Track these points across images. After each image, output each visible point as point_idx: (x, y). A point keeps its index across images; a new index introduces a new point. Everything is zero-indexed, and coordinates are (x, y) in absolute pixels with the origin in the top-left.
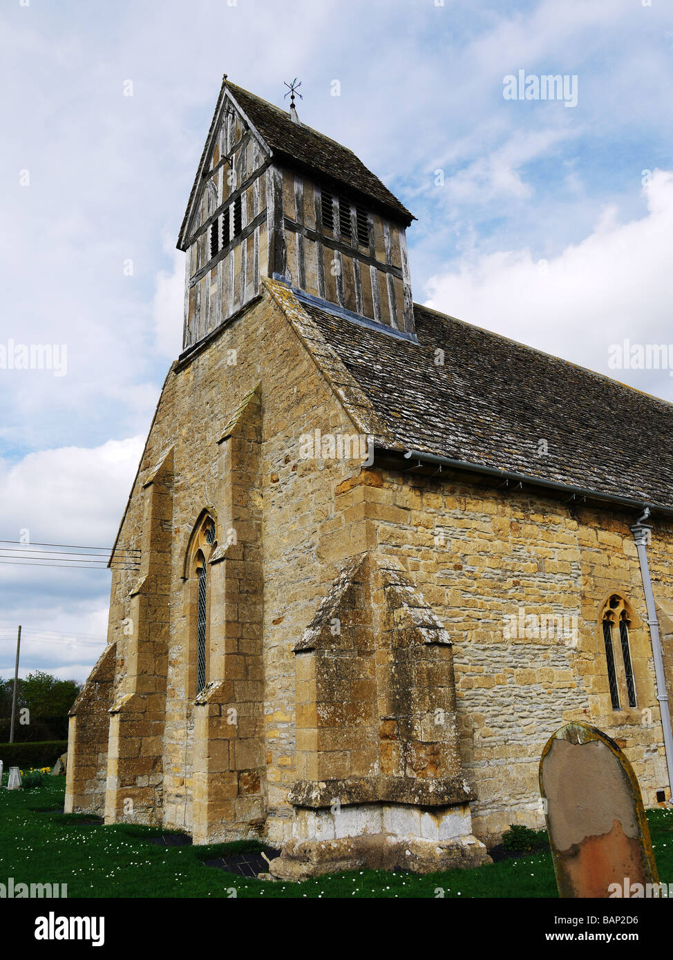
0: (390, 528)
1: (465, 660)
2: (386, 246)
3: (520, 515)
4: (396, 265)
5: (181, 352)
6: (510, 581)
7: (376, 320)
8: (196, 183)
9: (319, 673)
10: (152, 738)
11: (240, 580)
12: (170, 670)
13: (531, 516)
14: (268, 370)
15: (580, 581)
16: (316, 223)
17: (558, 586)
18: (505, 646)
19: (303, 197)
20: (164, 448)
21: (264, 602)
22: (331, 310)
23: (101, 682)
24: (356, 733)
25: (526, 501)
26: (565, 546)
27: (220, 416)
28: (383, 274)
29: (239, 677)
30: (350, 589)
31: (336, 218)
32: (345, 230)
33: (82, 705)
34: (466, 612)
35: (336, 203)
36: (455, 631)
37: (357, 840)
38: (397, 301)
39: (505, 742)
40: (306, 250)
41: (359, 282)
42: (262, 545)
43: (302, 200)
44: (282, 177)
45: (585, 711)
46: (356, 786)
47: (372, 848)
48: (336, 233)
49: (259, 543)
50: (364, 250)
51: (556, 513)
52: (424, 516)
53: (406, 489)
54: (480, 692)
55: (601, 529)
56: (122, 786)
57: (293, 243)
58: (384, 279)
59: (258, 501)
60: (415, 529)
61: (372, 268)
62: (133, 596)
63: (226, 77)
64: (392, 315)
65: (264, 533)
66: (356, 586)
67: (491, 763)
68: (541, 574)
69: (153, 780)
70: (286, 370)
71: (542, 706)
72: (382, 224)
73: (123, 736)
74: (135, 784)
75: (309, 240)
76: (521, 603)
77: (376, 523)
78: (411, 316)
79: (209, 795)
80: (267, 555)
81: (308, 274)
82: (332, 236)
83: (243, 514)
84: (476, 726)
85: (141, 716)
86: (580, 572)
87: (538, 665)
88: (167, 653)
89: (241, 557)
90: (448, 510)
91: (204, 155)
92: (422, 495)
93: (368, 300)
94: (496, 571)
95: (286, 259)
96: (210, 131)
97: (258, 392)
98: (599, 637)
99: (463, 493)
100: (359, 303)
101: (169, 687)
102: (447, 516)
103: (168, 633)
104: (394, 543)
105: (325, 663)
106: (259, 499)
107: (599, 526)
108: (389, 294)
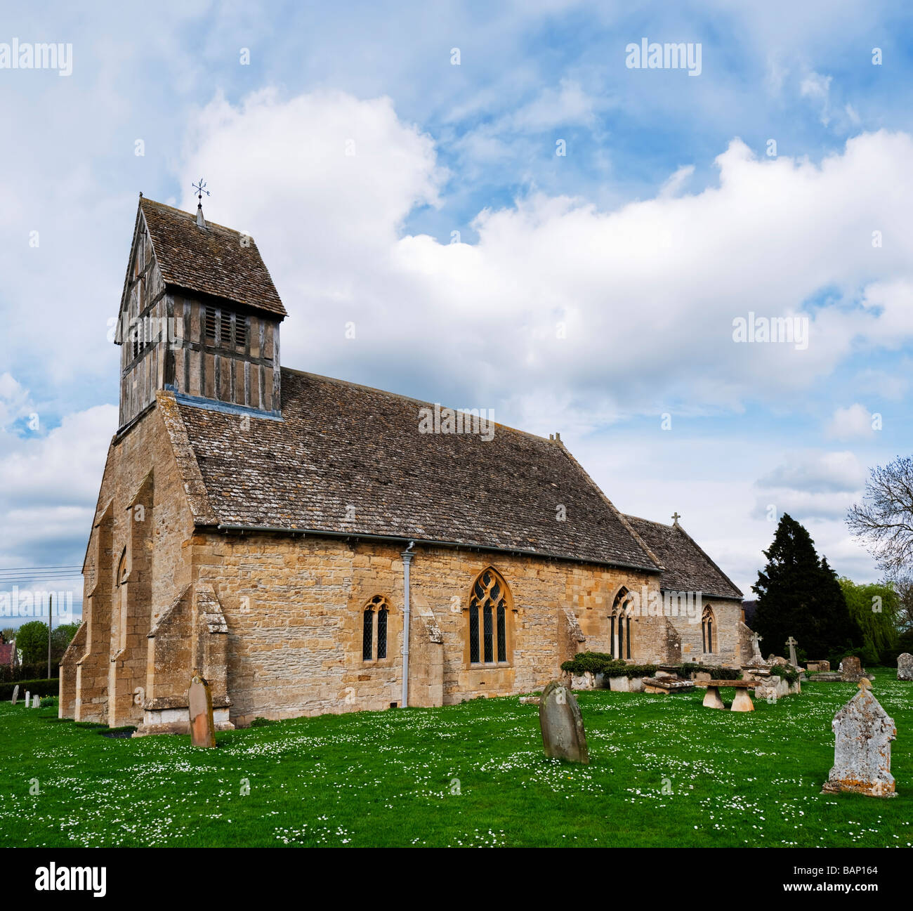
0: (208, 568)
1: (254, 637)
2: (261, 341)
3: (307, 552)
4: (268, 357)
5: (118, 430)
6: (294, 591)
7: (246, 405)
8: (124, 290)
9: (157, 648)
10: (101, 678)
11: (137, 593)
12: (112, 639)
13: (316, 552)
14: (157, 459)
15: (350, 588)
16: (200, 336)
17: (331, 593)
18: (283, 628)
19: (190, 316)
20: (109, 498)
21: (151, 605)
22: (209, 405)
23: (77, 646)
24: (177, 676)
25: (312, 543)
26: (340, 568)
27: (135, 484)
28: (255, 366)
29: (135, 646)
30: (179, 604)
31: (218, 327)
32: (225, 337)
33: (66, 659)
34: (257, 611)
35: (218, 314)
36: (248, 622)
37: (173, 724)
38: (266, 387)
39: (277, 678)
40: (192, 360)
41: (234, 376)
42: (152, 571)
43: (190, 319)
44: (173, 303)
45: (340, 661)
46: (175, 700)
47: (181, 727)
48: (217, 340)
49: (150, 571)
50: (241, 349)
51: (337, 549)
52: (233, 559)
53: (221, 544)
54: (263, 653)
55: (374, 556)
56: (83, 703)
57: (181, 356)
58: (256, 370)
59: (149, 545)
60: (226, 567)
61: (246, 363)
62: (89, 597)
63: (141, 195)
64: (260, 399)
65: (153, 564)
66: (183, 602)
67: (265, 688)
68: (318, 586)
69: (102, 700)
70: (164, 463)
71: (307, 659)
72: (259, 324)
73: (83, 677)
74: (91, 702)
75: (194, 352)
76: (300, 604)
77: (199, 566)
78: (278, 397)
79: (116, 706)
80: (154, 578)
81: (192, 380)
82: (213, 344)
83: (139, 554)
84: (257, 670)
85: (94, 666)
86: (350, 583)
87: (307, 638)
88: (110, 629)
89: (137, 580)
90: (251, 554)
91: (129, 266)
92: (233, 547)
93: (241, 391)
94: (282, 587)
95: (175, 371)
96: (133, 245)
97: (151, 475)
98: (360, 621)
99: (264, 543)
100: (233, 394)
101: (111, 649)
102: (250, 558)
103: (110, 618)
104: (211, 576)
105: (161, 643)
106: (150, 544)
107: (373, 554)
108: (259, 382)
